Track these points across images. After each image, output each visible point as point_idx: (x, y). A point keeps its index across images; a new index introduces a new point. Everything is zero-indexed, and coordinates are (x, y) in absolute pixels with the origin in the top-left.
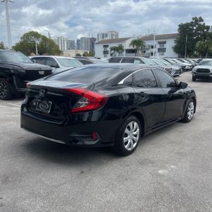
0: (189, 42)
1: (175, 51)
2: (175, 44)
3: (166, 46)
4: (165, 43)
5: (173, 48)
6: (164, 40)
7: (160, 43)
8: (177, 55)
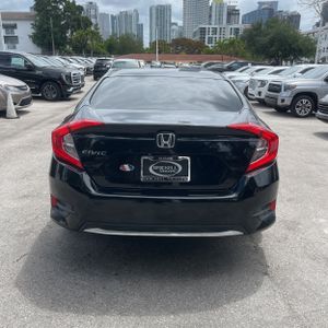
0: (56, 29)
1: (34, 42)
2: (33, 31)
3: (17, 32)
4: (15, 27)
5: (30, 37)
6: (12, 22)
7: (5, 27)
8: (39, 50)
